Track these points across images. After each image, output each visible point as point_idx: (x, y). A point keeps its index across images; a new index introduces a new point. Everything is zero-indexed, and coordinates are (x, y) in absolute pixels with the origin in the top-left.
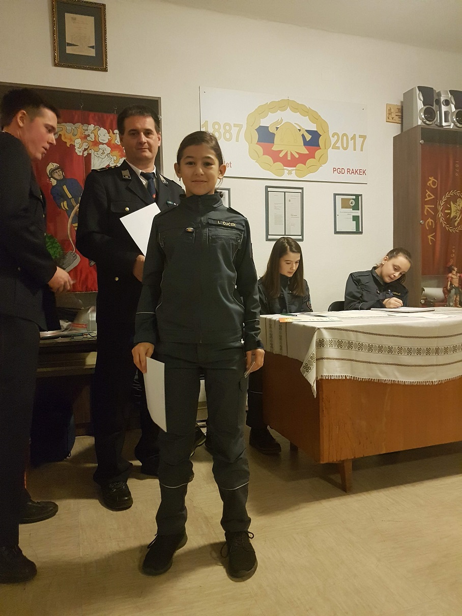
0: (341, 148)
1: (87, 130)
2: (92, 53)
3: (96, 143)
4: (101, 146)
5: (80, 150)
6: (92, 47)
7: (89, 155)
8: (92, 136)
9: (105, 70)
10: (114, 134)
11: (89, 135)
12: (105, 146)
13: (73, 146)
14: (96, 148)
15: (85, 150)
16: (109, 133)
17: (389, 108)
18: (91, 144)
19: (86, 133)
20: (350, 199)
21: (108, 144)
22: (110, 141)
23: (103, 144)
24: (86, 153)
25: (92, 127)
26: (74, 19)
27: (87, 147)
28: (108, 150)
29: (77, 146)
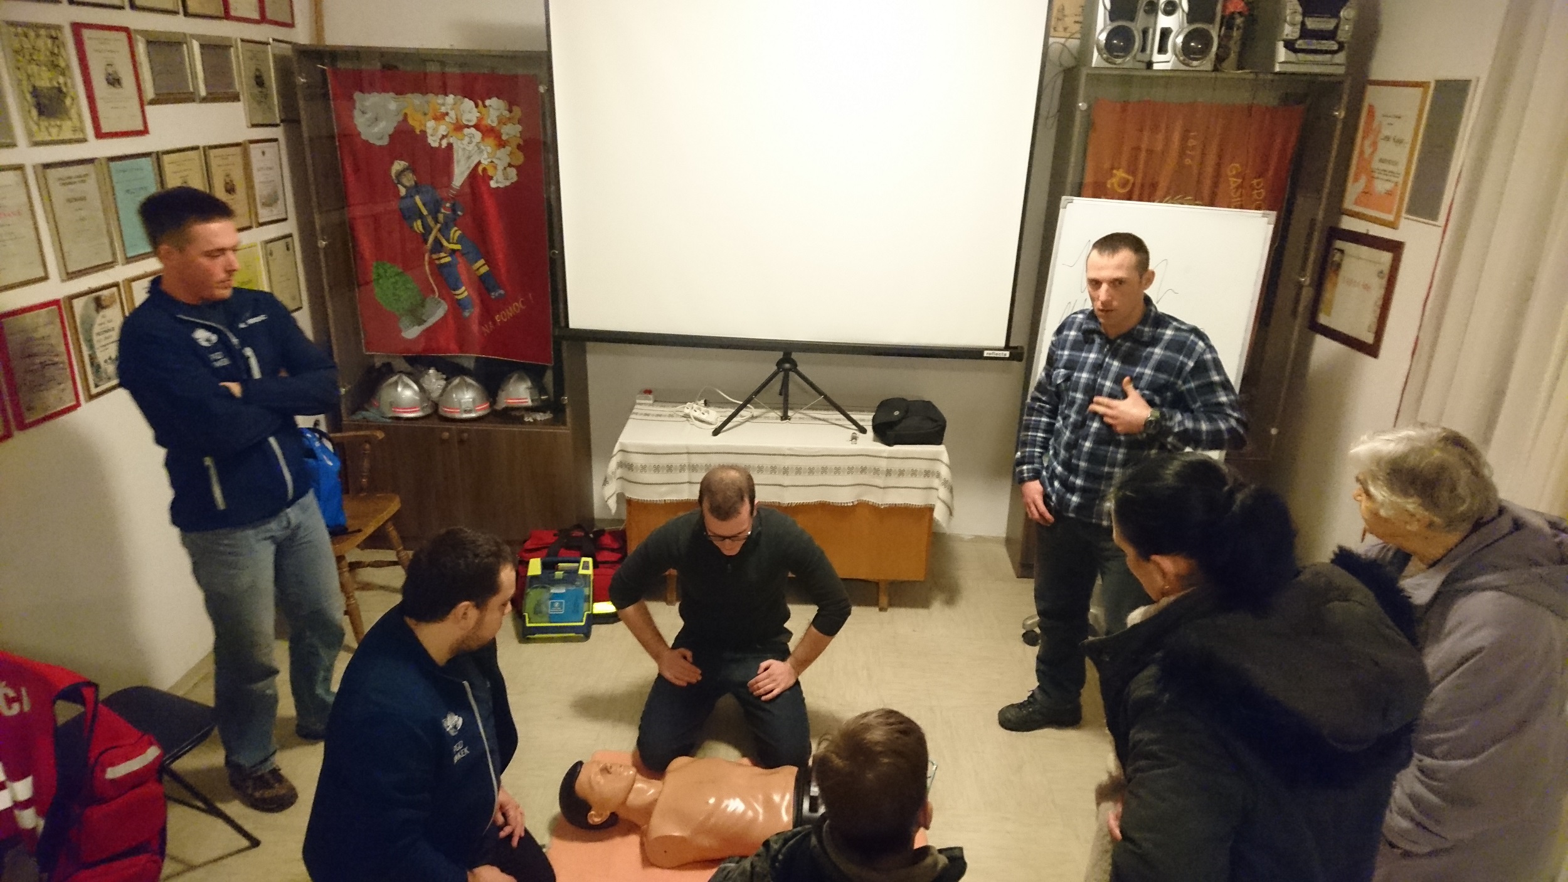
1: (443, 105)
3: (459, 127)
4: (466, 131)
5: (434, 138)
7: (450, 146)
8: (452, 114)
10: (485, 106)
11: (447, 114)
12: (473, 130)
13: (424, 133)
14: (459, 135)
15: (444, 137)
16: (477, 106)
18: (451, 127)
19: (443, 109)
21: (477, 127)
22: (480, 119)
23: (468, 127)
24: (444, 143)
25: (450, 99)
27: (445, 133)
28: (478, 135)
29: (429, 132)
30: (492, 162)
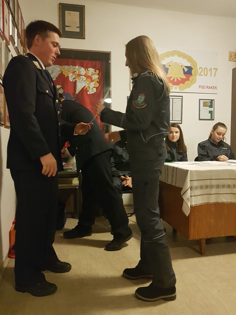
0: (203, 75)
1: (75, 69)
2: (78, 30)
3: (79, 75)
4: (81, 77)
5: (71, 79)
6: (78, 27)
7: (76, 81)
8: (77, 71)
9: (84, 38)
10: (88, 70)
12: (83, 77)
13: (68, 77)
14: (79, 78)
15: (74, 78)
16: (85, 70)
17: (230, 53)
18: (77, 75)
20: (208, 102)
21: (85, 76)
22: (86, 74)
23: (82, 75)
24: (74, 80)
25: (77, 67)
26: (70, 14)
28: (85, 78)
29: (70, 77)
30: (89, 86)
